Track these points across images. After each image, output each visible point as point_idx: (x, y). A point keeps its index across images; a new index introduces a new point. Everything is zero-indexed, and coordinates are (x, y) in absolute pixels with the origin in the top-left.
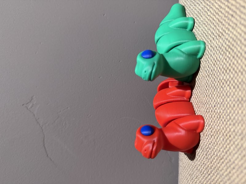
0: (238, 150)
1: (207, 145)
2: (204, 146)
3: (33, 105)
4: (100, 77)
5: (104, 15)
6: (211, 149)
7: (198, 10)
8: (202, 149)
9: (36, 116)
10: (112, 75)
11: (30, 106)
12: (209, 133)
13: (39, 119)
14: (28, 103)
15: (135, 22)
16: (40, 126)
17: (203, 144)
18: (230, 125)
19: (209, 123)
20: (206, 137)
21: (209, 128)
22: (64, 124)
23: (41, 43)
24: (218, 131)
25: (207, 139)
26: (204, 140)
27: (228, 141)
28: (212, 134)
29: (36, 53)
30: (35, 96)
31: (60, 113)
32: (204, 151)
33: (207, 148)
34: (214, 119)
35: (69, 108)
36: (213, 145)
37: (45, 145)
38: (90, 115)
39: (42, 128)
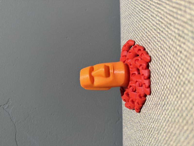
0: (156, 142)
1: (139, 138)
2: (137, 139)
3: (9, 106)
4: (62, 84)
5: (67, 38)
6: (141, 141)
7: (131, 37)
8: (135, 141)
9: (10, 115)
10: (72, 82)
11: (6, 107)
12: (139, 129)
13: (12, 117)
14: (5, 104)
15: (90, 44)
16: (14, 123)
17: (136, 137)
18: (151, 122)
19: (139, 121)
20: (138, 132)
21: (139, 125)
22: (32, 122)
23: (18, 58)
24: (145, 127)
25: (138, 133)
26: (137, 134)
27: (150, 135)
28: (141, 129)
29: (13, 65)
30: (10, 99)
31: (30, 112)
32: (137, 143)
33: (139, 140)
34: (142, 117)
35: (37, 109)
36: (142, 138)
37: (16, 139)
38: (54, 115)
39: (14, 124)
